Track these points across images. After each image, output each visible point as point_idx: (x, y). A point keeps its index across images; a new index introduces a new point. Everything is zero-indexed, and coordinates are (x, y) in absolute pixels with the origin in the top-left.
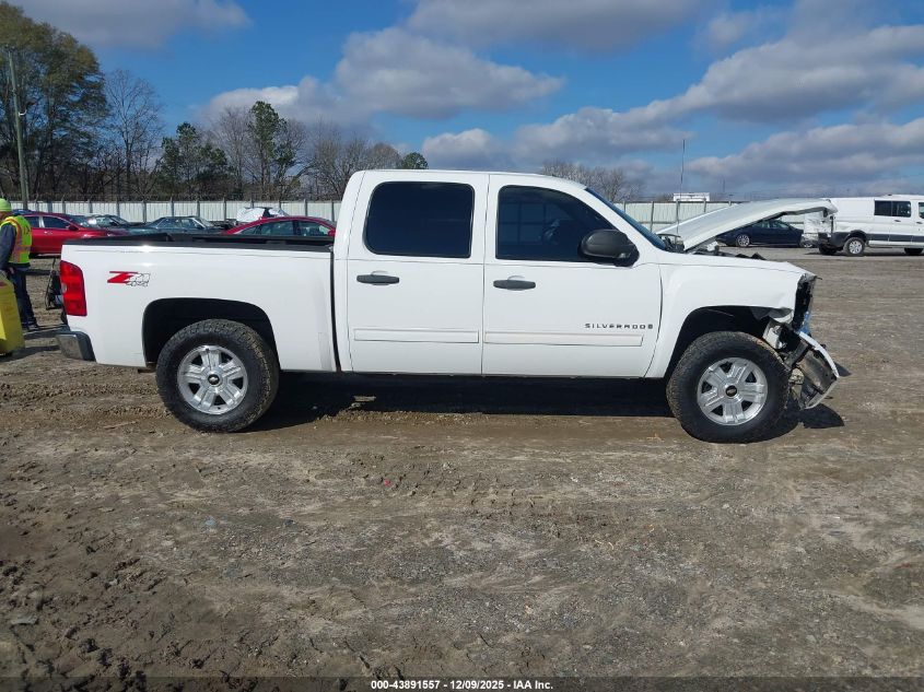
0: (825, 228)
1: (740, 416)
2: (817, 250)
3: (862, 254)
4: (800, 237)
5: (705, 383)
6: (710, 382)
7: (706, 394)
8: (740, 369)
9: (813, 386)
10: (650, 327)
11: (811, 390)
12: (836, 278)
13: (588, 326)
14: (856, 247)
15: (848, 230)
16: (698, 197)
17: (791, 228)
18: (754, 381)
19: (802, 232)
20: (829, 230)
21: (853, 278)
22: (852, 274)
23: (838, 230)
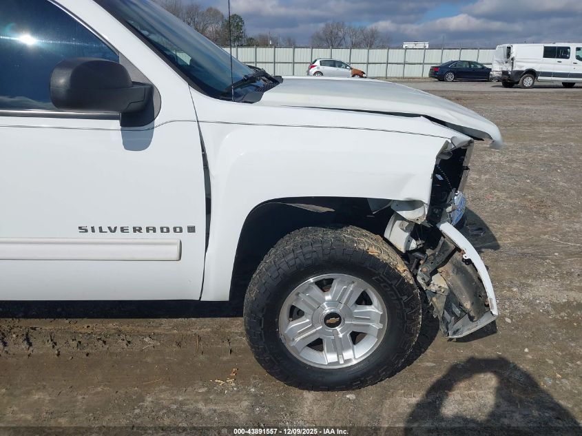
0: (508, 68)
1: (348, 354)
2: (501, 84)
3: (533, 87)
4: (489, 74)
5: (293, 308)
6: (300, 306)
7: (295, 324)
8: (345, 287)
9: (460, 305)
10: (192, 229)
11: (457, 311)
12: (512, 107)
13: (83, 230)
14: (528, 81)
15: (524, 69)
16: (421, 45)
17: (483, 68)
18: (369, 303)
19: (490, 70)
20: (510, 69)
21: (525, 107)
22: (524, 104)
23: (516, 68)
